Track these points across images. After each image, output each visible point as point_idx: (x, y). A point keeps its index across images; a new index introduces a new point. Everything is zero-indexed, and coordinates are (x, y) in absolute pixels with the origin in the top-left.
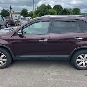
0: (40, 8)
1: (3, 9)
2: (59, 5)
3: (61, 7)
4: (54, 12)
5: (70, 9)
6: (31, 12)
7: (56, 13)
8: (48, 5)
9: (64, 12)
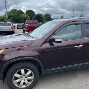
0: (11, 13)
3: (34, 12)
8: (20, 10)
9: (38, 18)
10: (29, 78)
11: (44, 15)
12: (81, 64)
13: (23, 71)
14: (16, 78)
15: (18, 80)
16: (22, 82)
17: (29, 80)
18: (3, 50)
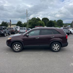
0: (31, 21)
1: (3, 22)
2: (46, 18)
3: (48, 19)
4: (42, 23)
5: (55, 21)
6: (24, 23)
7: (44, 24)
8: (38, 18)
9: (50, 23)
10: (19, 48)
11: (57, 21)
12: (39, 45)
13: (17, 45)
14: (15, 47)
15: (15, 48)
16: (16, 49)
17: (19, 49)
18: (11, 38)
